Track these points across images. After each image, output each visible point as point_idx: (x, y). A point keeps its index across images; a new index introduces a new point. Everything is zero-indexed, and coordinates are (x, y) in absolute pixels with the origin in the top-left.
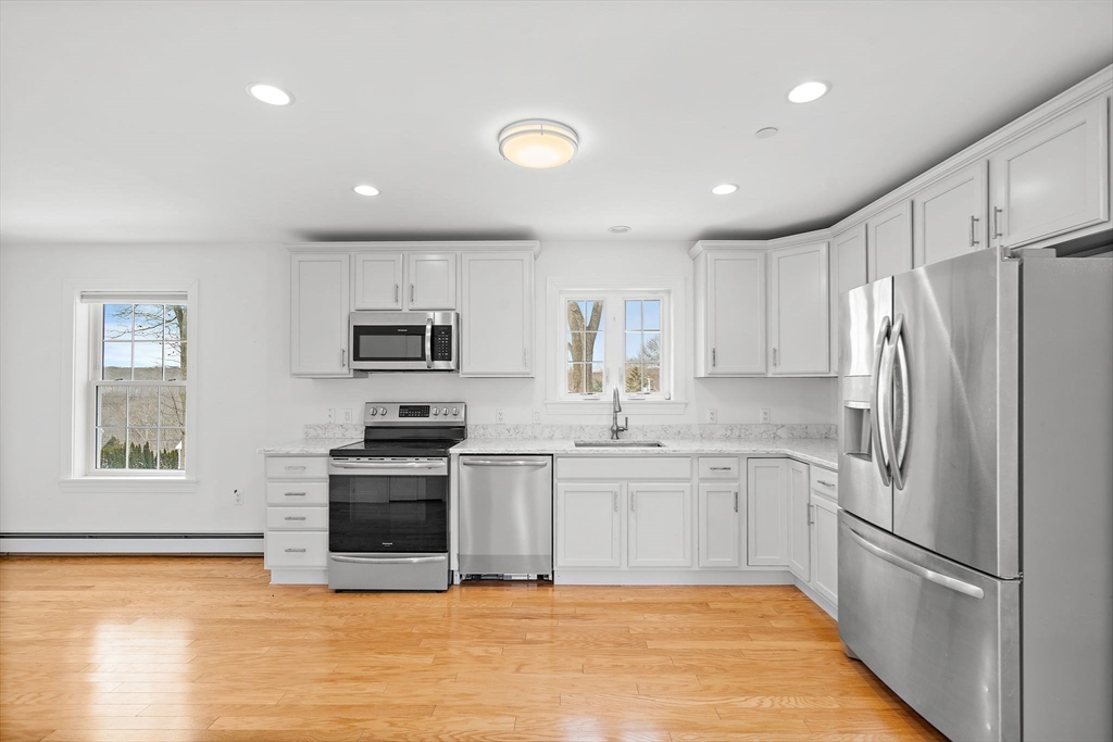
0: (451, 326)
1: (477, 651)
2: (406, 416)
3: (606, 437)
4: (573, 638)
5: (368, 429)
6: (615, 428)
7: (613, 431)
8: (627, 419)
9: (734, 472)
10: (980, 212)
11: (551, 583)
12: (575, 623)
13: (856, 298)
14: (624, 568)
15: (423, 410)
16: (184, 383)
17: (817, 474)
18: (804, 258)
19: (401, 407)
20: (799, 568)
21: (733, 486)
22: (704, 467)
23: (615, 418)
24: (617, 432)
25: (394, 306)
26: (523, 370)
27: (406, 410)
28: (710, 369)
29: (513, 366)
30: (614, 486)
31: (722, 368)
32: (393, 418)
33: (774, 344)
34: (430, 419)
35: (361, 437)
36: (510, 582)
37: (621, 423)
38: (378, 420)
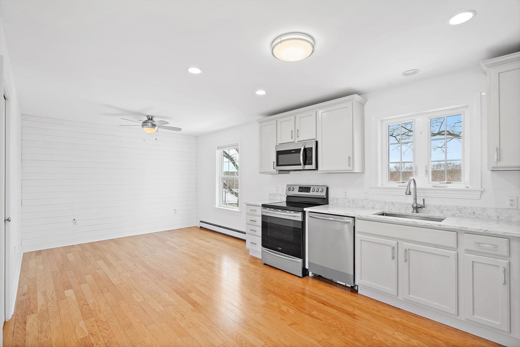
0: (312, 148)
1: (284, 308)
2: (301, 191)
3: (410, 211)
4: (335, 324)
5: (288, 197)
6: (415, 206)
7: (414, 207)
8: (424, 200)
9: (503, 251)
11: (357, 291)
12: (346, 318)
14: (401, 298)
15: (307, 189)
16: (238, 177)
19: (300, 187)
21: (503, 263)
23: (415, 199)
24: (417, 208)
25: (291, 140)
27: (302, 189)
28: (494, 165)
30: (393, 243)
32: (296, 192)
34: (311, 194)
35: (285, 199)
36: (336, 284)
37: (420, 202)
38: (291, 193)
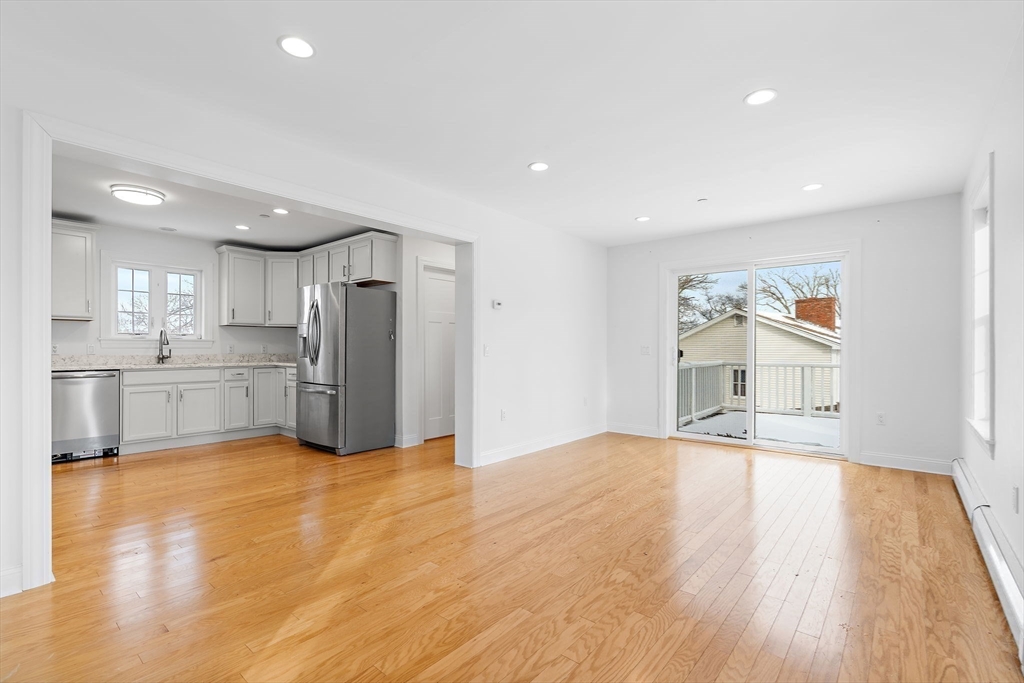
3: (154, 363)
6: (161, 356)
7: (159, 359)
8: (170, 351)
9: (246, 376)
10: (346, 265)
11: (116, 454)
13: (307, 290)
14: (175, 436)
17: (289, 371)
18: (284, 264)
20: (280, 421)
21: (246, 384)
22: (228, 374)
23: (161, 350)
24: (162, 359)
26: (87, 315)
28: (231, 321)
29: (80, 313)
30: (168, 388)
31: (239, 320)
33: (269, 308)
36: (78, 461)
37: (166, 353)
